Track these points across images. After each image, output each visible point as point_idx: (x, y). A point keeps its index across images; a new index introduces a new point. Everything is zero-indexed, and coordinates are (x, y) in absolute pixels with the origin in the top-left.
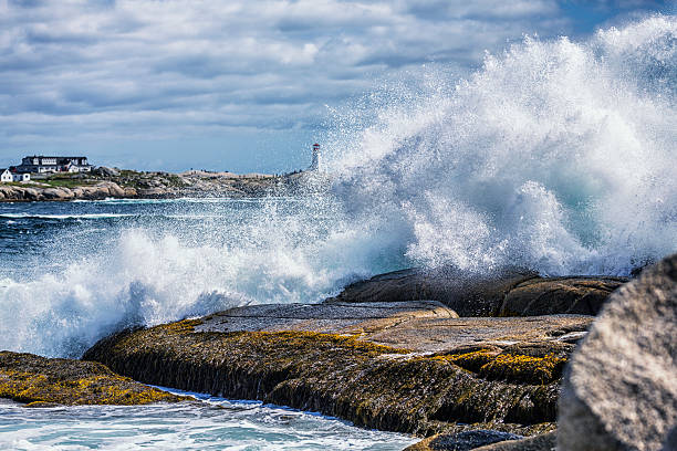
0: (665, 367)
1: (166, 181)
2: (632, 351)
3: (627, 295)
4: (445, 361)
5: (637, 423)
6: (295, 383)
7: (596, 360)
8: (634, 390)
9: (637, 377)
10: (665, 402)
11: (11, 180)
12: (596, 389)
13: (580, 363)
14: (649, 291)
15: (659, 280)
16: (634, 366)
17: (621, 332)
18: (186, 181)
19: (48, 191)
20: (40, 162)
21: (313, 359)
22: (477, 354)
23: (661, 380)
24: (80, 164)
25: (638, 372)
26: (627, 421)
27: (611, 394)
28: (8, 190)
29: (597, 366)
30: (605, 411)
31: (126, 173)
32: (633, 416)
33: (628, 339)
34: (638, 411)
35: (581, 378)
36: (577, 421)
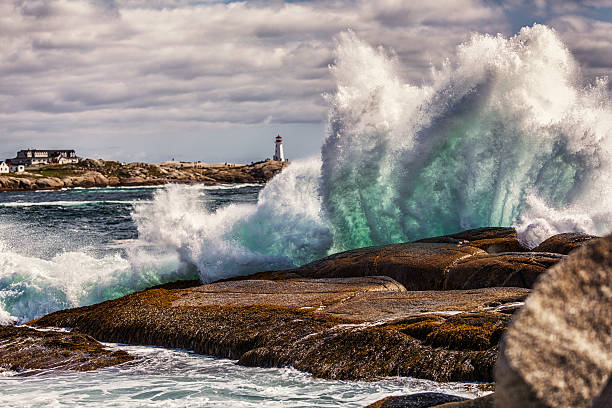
0: (590, 340)
1: (146, 171)
2: (559, 326)
3: (555, 277)
4: (393, 330)
5: (566, 389)
6: (261, 351)
7: (527, 334)
8: (562, 361)
9: (565, 349)
10: (590, 372)
11: (8, 172)
12: (528, 360)
13: (514, 338)
14: (575, 272)
15: (583, 262)
16: (562, 340)
17: (550, 309)
18: (163, 170)
19: (41, 181)
20: (33, 155)
21: (277, 330)
22: (422, 324)
23: (586, 352)
24: (68, 157)
25: (565, 345)
26: (556, 389)
27: (542, 365)
28: (5, 180)
29: (529, 340)
30: (538, 380)
31: (109, 164)
32: (561, 384)
33: (557, 316)
34: (566, 380)
35: (515, 350)
36: (512, 390)
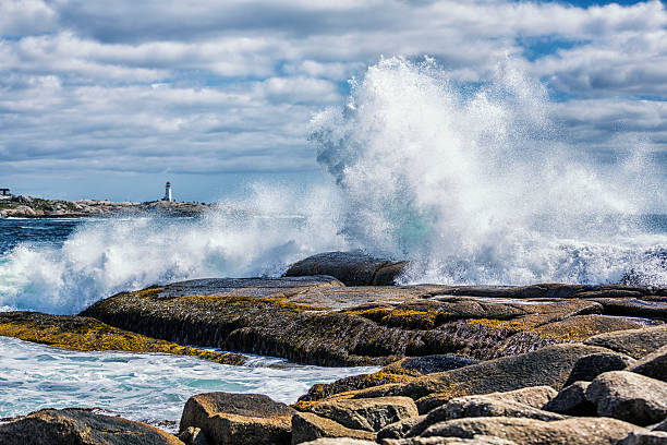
1: (65, 206)
4: (352, 314)
6: (246, 330)
18: (78, 206)
22: (377, 310)
24: (5, 194)
31: (37, 200)
